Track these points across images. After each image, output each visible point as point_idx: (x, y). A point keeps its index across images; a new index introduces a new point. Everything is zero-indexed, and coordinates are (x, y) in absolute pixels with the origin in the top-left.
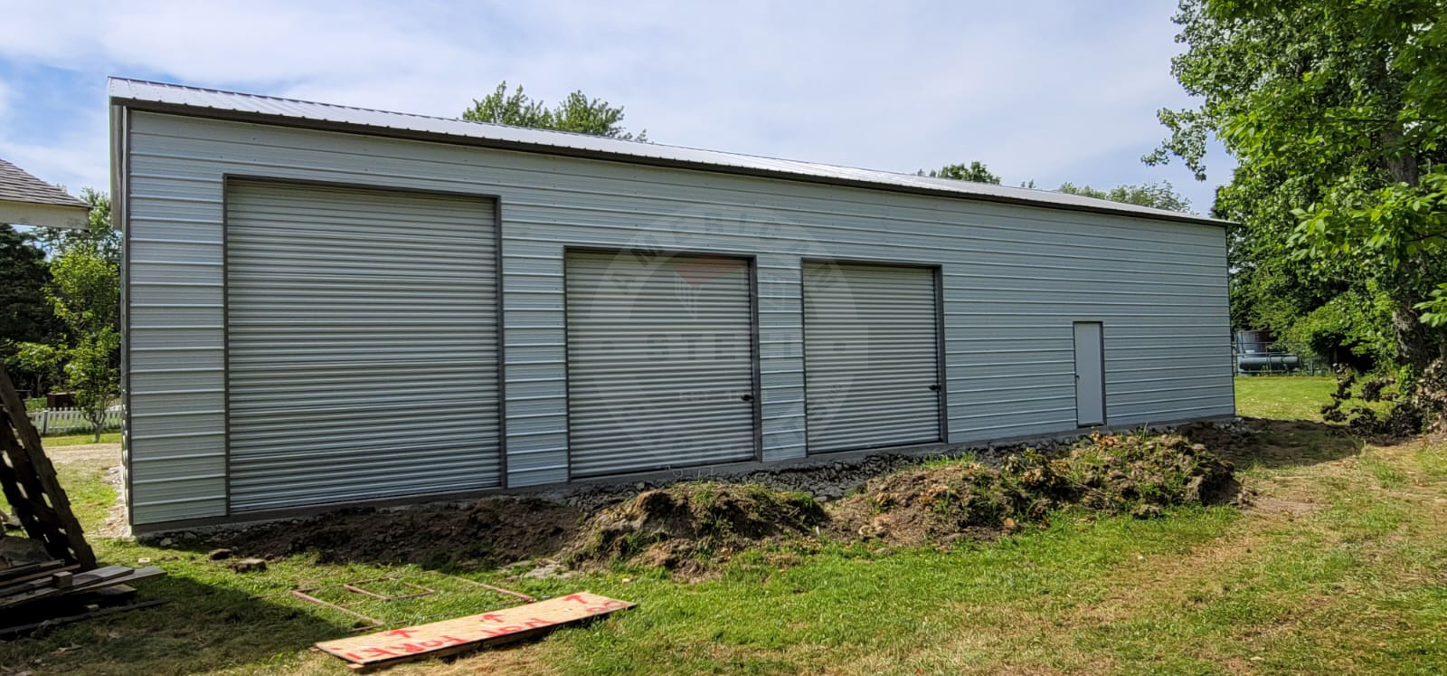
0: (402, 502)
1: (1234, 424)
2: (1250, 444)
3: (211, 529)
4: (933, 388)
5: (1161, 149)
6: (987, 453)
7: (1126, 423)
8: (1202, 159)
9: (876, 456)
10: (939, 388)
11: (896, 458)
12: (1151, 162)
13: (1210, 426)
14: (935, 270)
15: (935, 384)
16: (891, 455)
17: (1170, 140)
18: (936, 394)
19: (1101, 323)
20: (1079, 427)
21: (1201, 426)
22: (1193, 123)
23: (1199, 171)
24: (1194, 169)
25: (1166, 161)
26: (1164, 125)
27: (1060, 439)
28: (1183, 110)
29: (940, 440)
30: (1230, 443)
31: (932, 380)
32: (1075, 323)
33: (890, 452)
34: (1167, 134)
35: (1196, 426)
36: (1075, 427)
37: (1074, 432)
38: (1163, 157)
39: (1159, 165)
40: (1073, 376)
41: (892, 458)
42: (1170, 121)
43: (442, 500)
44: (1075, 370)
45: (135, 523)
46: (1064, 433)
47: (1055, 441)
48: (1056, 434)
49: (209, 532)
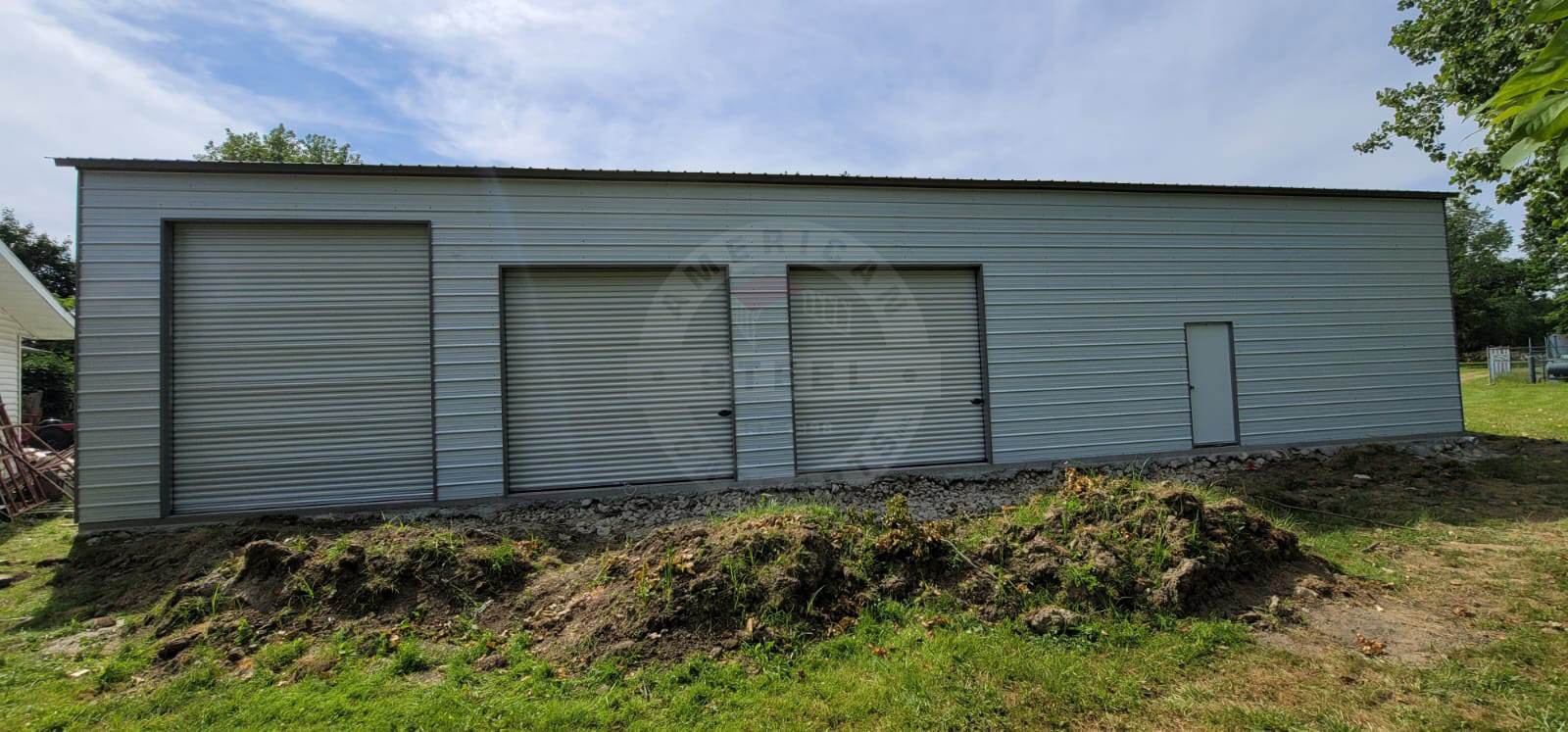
0: (328, 511)
1: (1460, 445)
2: (1453, 478)
3: (142, 530)
4: (976, 402)
5: (1380, 133)
6: (1050, 476)
7: (1273, 442)
8: (1439, 136)
9: (891, 477)
10: (982, 402)
11: (918, 479)
12: (1368, 147)
13: (1390, 451)
14: (975, 270)
15: (979, 397)
16: (910, 476)
17: (1393, 122)
18: (980, 408)
19: (1229, 324)
20: (1196, 447)
21: (1374, 451)
22: (1424, 97)
23: (1435, 151)
24: (1427, 150)
25: (1388, 145)
26: (1385, 106)
27: (1164, 461)
28: (1409, 84)
29: (985, 460)
30: (1418, 476)
31: (974, 392)
32: (1186, 324)
33: (911, 473)
34: (1390, 114)
35: (1365, 450)
36: (1190, 447)
37: (1187, 452)
38: (1384, 141)
39: (1378, 150)
40: (1187, 387)
41: (913, 479)
42: (1394, 100)
43: (368, 510)
44: (1189, 380)
45: (82, 521)
46: (1171, 453)
47: (1155, 462)
48: (1159, 454)
49: (142, 532)
